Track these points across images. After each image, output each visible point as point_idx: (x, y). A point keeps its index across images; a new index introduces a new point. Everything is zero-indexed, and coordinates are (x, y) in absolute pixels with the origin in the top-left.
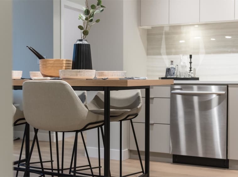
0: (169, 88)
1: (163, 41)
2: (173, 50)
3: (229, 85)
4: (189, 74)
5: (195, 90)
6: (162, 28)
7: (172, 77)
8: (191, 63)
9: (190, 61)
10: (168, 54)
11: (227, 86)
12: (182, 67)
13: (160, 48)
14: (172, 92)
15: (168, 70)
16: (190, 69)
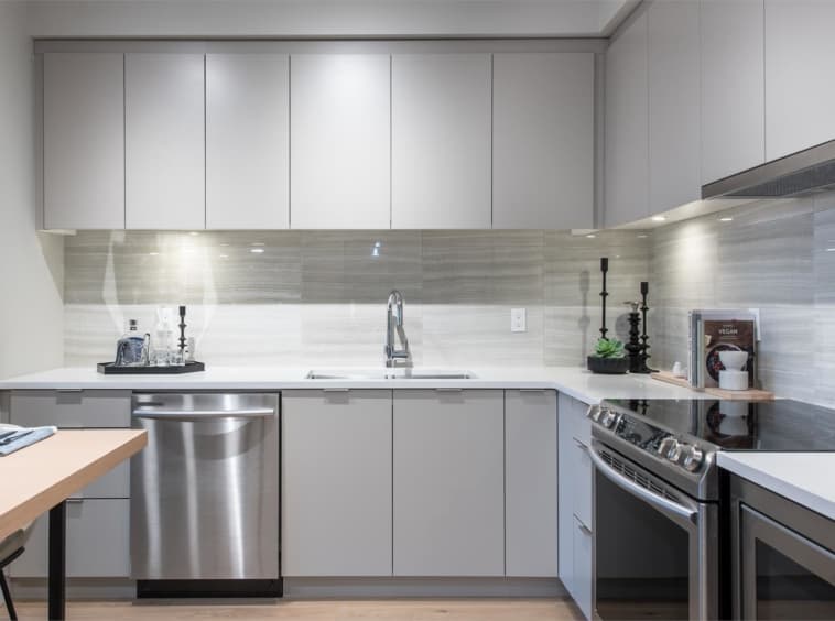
0: (127, 401)
1: (108, 269)
2: (136, 293)
3: (283, 392)
4: (177, 356)
5: (188, 408)
6: (106, 233)
7: (133, 365)
8: (182, 326)
9: (180, 322)
10: (122, 300)
11: (279, 392)
12: (161, 334)
13: (101, 286)
14: (136, 412)
15: (123, 347)
16: (180, 342)
